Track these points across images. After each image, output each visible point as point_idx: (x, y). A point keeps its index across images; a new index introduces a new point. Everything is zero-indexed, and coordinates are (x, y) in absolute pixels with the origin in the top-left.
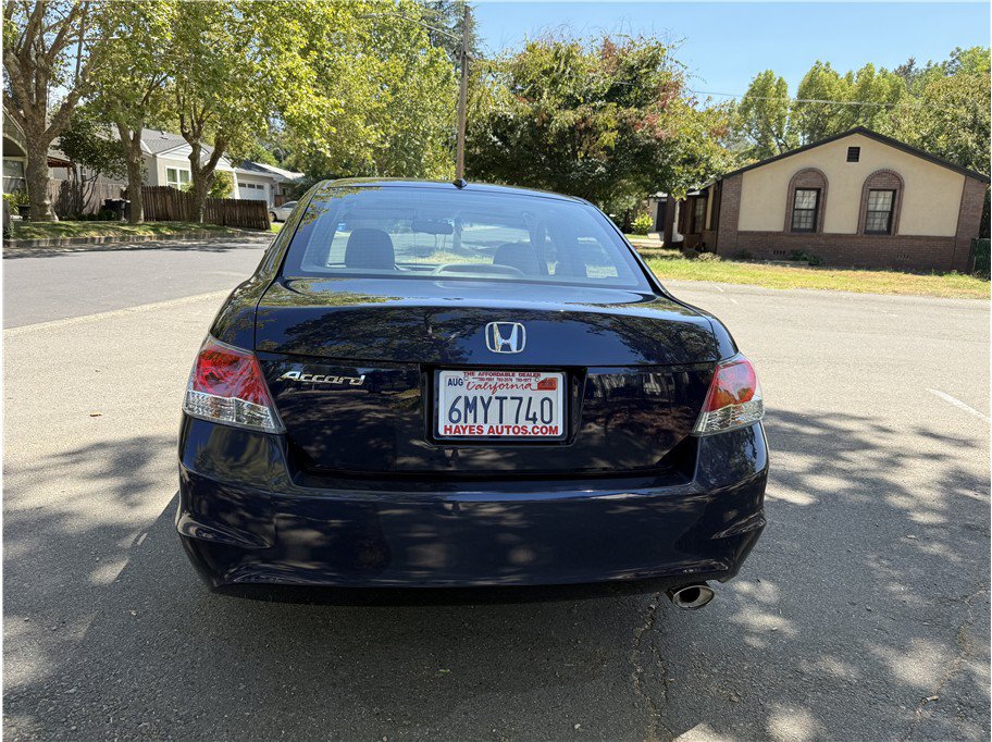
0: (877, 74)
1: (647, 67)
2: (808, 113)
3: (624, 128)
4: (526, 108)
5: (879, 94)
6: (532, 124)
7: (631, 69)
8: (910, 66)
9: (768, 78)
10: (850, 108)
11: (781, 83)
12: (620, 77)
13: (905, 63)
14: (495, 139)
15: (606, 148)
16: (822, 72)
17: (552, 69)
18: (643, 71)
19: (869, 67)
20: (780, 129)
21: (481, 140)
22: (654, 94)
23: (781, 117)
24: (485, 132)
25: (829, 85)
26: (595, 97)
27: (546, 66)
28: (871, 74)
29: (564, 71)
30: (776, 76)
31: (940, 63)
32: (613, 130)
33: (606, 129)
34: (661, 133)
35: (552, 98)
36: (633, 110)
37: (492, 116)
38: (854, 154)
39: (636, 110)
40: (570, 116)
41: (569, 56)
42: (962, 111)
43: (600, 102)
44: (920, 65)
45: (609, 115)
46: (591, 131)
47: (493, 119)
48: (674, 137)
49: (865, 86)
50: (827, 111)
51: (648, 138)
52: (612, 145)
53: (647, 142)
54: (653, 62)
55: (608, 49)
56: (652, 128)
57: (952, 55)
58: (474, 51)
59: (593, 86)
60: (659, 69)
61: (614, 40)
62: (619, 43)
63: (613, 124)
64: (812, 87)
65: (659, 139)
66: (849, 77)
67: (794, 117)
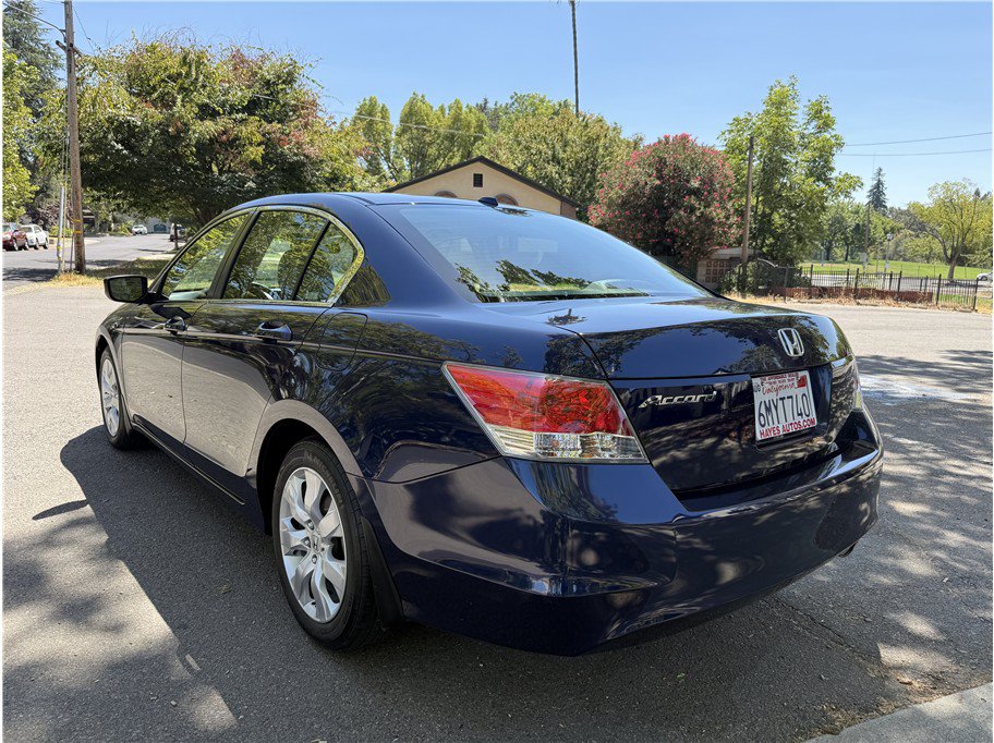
0: (464, 109)
1: (284, 82)
2: (411, 139)
3: (269, 143)
4: (156, 115)
5: (469, 127)
6: (164, 132)
7: (268, 83)
8: (485, 103)
9: (373, 104)
10: (446, 138)
11: (384, 110)
12: (257, 91)
13: (481, 102)
14: (119, 147)
15: (253, 163)
16: (419, 104)
17: (180, 75)
18: (280, 87)
19: (457, 102)
20: (387, 153)
21: (99, 145)
22: (294, 111)
23: (387, 142)
24: (105, 137)
25: (427, 115)
26: (233, 109)
27: (173, 71)
28: (460, 109)
29: (196, 79)
30: (380, 103)
31: (504, 105)
32: (259, 145)
33: (251, 144)
34: (311, 151)
35: (188, 106)
36: (276, 126)
37: (110, 120)
38: (478, 181)
39: (279, 126)
40: (209, 127)
41: (199, 63)
42: (543, 147)
43: (240, 115)
44: (491, 105)
45: (252, 128)
46: (233, 144)
47: (112, 123)
48: (322, 156)
49: (457, 119)
50: (428, 139)
51: (296, 155)
52: (259, 160)
53: (295, 158)
54: (290, 79)
55: (238, 60)
56: (299, 145)
57: (512, 98)
58: (37, 42)
59: (230, 97)
60: (295, 86)
61: (245, 52)
62: (252, 55)
63: (258, 138)
64: (411, 115)
65: (307, 157)
66: (442, 109)
67: (399, 142)
